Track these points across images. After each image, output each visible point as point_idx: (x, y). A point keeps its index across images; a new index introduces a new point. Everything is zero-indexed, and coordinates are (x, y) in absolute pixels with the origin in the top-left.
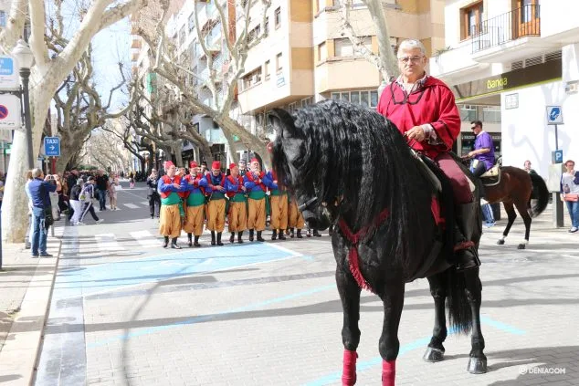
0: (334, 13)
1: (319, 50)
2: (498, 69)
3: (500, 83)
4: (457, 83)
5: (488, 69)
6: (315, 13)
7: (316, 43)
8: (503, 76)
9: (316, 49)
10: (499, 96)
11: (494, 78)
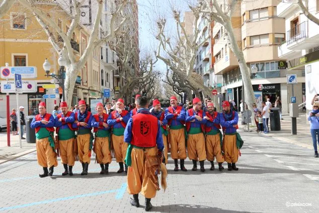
0: (250, 23)
1: (244, 42)
2: (304, 53)
3: (304, 60)
4: (290, 60)
5: (301, 53)
6: (242, 23)
7: (243, 38)
8: (306, 56)
9: (243, 41)
10: (304, 67)
11: (302, 57)
